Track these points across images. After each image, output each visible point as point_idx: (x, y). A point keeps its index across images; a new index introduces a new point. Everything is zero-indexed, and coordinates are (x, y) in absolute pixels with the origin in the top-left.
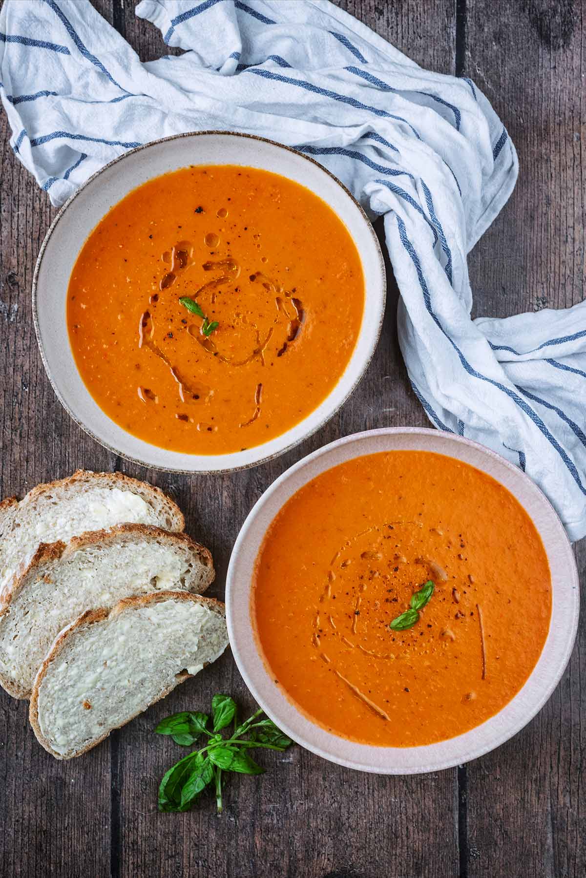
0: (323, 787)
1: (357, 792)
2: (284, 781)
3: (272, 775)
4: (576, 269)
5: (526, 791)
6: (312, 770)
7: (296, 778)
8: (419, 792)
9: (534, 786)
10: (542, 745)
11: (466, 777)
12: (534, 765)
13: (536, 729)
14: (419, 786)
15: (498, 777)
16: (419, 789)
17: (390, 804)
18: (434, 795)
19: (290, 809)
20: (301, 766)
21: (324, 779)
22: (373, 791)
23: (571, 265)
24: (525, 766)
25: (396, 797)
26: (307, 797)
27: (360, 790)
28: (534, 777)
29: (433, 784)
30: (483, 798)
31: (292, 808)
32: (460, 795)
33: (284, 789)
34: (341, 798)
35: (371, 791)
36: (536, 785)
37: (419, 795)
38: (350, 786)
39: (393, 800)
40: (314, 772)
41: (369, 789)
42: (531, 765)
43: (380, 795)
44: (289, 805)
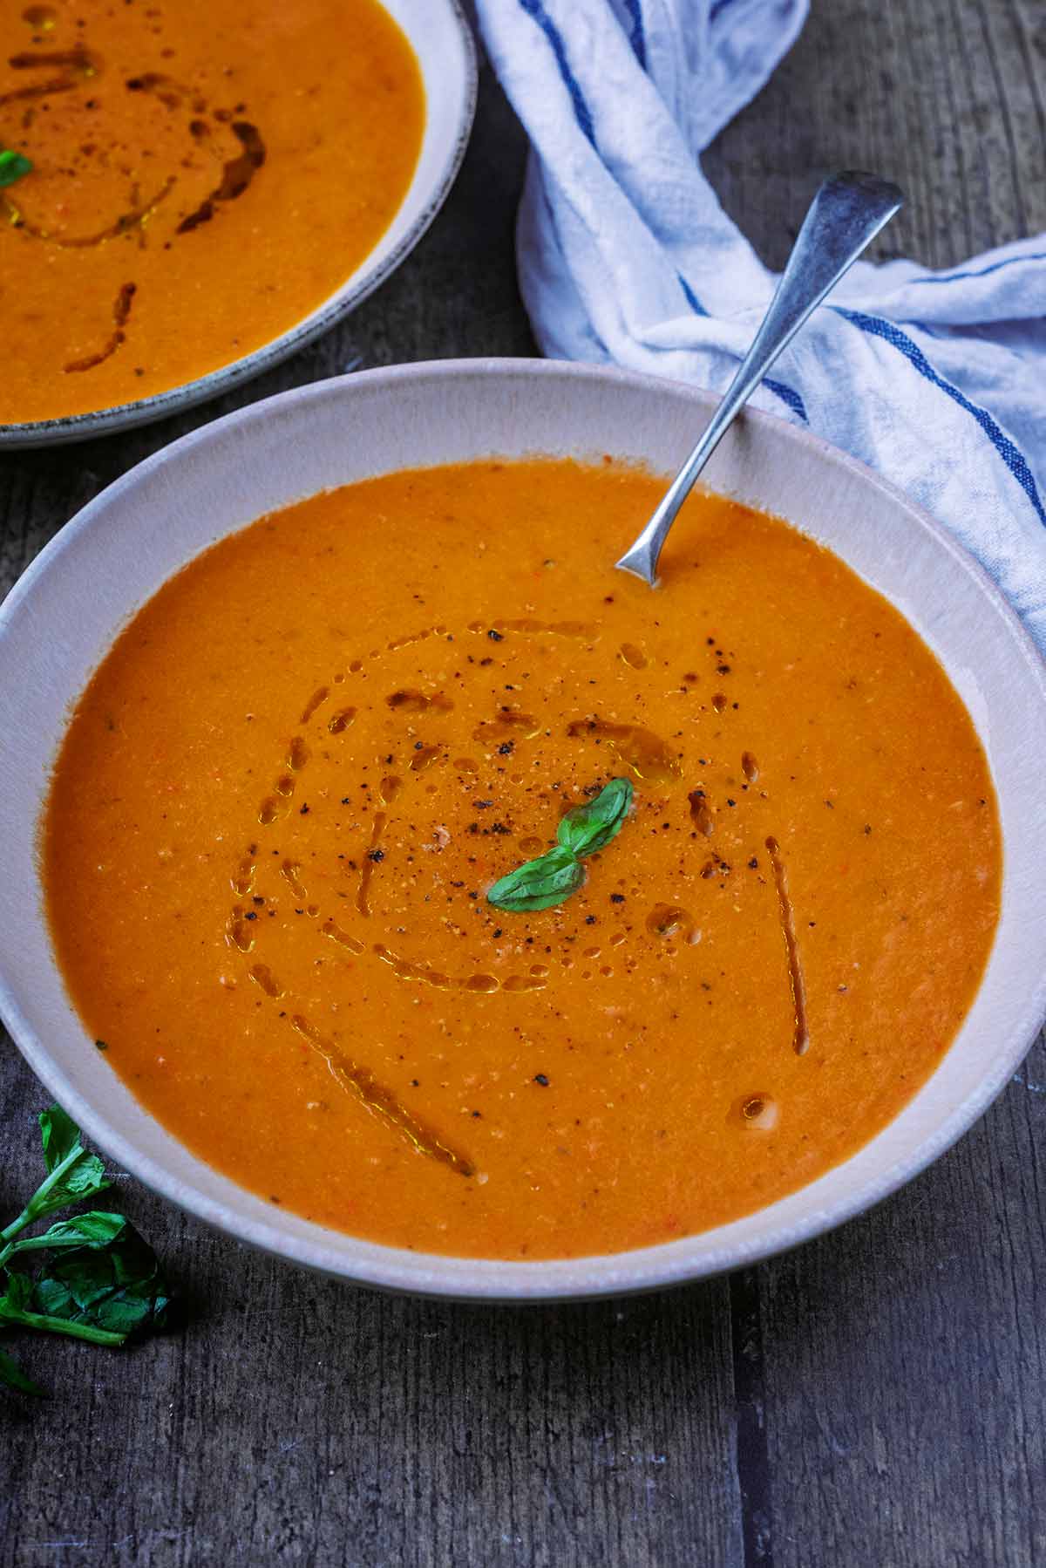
0: (254, 1482)
1: (375, 1506)
2: (111, 1456)
3: (74, 1435)
4: (972, 204)
5: (986, 1519)
6: (216, 1422)
7: (158, 1449)
8: (600, 1511)
9: (1012, 1504)
10: (1021, 1358)
11: (767, 1463)
12: (1002, 1427)
13: (995, 1305)
14: (599, 1488)
15: (881, 1466)
16: (599, 1501)
17: (496, 1551)
18: (653, 1525)
19: (125, 1558)
20: (181, 1407)
21: (258, 1453)
22: (434, 1504)
23: (958, 194)
24: (971, 1432)
25: (515, 1527)
26: (190, 1517)
27: (385, 1499)
28: (1008, 1470)
29: (650, 1484)
30: (831, 1543)
31: (134, 1556)
32: (750, 1530)
33: (110, 1487)
34: (316, 1525)
35: (426, 1503)
36: (1019, 1500)
37: (601, 1522)
38: (350, 1484)
39: (505, 1539)
40: (225, 1431)
41: (418, 1494)
42: (991, 1424)
43: (460, 1519)
44: (122, 1545)
